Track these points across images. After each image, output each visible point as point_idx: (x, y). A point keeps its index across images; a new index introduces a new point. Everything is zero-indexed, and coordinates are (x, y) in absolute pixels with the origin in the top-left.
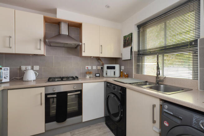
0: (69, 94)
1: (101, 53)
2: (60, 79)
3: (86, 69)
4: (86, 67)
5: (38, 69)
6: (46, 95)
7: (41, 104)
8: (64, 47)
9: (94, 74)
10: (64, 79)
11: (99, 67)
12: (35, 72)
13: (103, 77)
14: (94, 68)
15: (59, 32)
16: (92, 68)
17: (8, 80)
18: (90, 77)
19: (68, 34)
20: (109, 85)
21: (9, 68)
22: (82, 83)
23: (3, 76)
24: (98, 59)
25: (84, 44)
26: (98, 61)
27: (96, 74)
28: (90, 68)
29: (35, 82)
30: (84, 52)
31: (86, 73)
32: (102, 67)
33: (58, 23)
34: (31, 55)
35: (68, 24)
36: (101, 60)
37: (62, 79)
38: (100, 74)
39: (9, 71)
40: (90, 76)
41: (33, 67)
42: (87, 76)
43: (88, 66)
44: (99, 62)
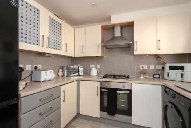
0: (118, 92)
1: (159, 49)
2: (112, 77)
3: (141, 68)
4: (141, 66)
5: (99, 67)
6: (101, 88)
7: (97, 95)
8: (118, 48)
9: (152, 75)
10: (116, 77)
11: (159, 67)
12: (97, 70)
13: (165, 79)
14: (152, 67)
15: (114, 36)
16: (149, 68)
17: (82, 74)
18: (145, 78)
19: (120, 36)
20: (167, 90)
21: (83, 66)
22: (132, 83)
23: (81, 71)
24: (157, 57)
25: (136, 42)
26: (157, 60)
27: (154, 75)
28: (145, 67)
29: (97, 77)
30: (136, 50)
31: (141, 73)
32: (164, 66)
33: (112, 28)
34: (95, 57)
35: (121, 26)
36: (161, 58)
37: (115, 77)
38: (159, 75)
39: (83, 68)
40: (145, 76)
41: (96, 65)
42: (141, 76)
43: (144, 65)
44: (159, 61)
